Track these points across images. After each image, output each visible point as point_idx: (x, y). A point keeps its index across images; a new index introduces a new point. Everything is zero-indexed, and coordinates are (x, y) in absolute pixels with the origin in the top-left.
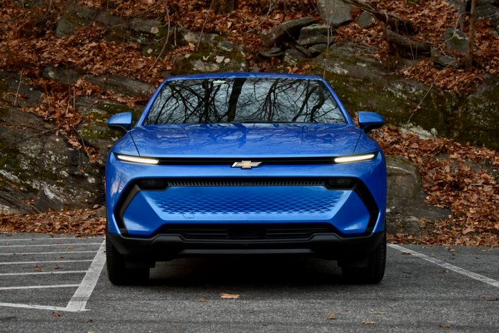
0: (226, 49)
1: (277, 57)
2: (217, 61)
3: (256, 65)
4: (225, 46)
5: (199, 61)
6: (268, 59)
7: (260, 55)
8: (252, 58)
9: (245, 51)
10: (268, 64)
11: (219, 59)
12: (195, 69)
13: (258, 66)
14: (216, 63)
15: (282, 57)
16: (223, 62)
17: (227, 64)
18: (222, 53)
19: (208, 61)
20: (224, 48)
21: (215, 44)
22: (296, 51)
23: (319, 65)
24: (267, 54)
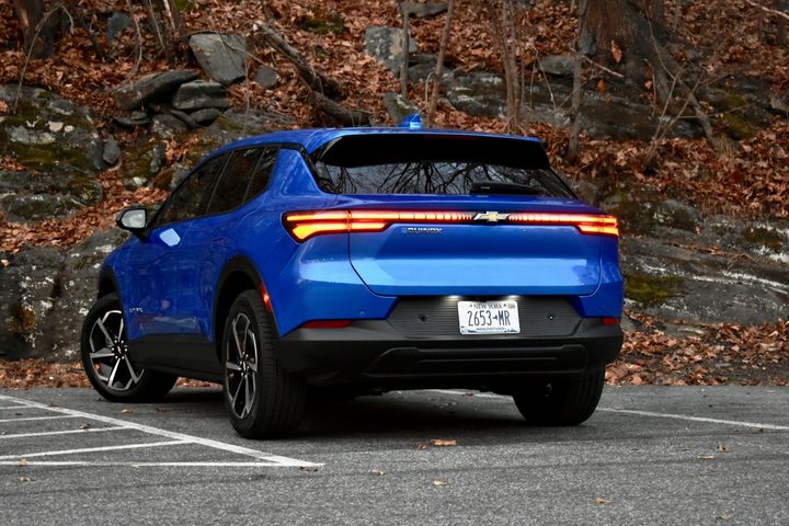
0: (62, 111)
1: (142, 125)
2: (51, 128)
3: (111, 136)
4: (61, 106)
5: (21, 128)
6: (129, 129)
7: (115, 121)
8: (104, 127)
9: (93, 115)
10: (129, 136)
11: (55, 126)
12: (13, 140)
13: (115, 138)
14: (50, 132)
15: (148, 126)
16: (62, 130)
17: (69, 134)
18: (57, 118)
19: (35, 129)
20: (58, 110)
21: (43, 104)
22: (172, 118)
23: (214, 139)
24: (127, 121)
